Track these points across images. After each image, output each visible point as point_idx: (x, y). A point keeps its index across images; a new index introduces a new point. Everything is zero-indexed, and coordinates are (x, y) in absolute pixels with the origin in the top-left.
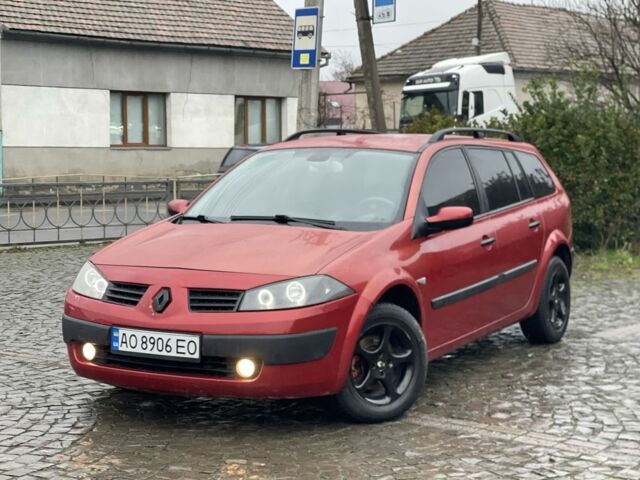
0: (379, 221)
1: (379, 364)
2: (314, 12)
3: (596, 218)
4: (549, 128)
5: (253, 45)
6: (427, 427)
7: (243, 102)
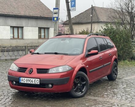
0: (78, 53)
1: (79, 85)
2: (57, 9)
3: (121, 53)
4: (110, 34)
5: (42, 16)
6: (90, 99)
7: (40, 29)
